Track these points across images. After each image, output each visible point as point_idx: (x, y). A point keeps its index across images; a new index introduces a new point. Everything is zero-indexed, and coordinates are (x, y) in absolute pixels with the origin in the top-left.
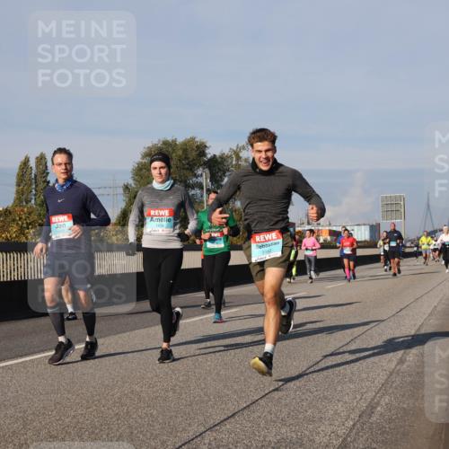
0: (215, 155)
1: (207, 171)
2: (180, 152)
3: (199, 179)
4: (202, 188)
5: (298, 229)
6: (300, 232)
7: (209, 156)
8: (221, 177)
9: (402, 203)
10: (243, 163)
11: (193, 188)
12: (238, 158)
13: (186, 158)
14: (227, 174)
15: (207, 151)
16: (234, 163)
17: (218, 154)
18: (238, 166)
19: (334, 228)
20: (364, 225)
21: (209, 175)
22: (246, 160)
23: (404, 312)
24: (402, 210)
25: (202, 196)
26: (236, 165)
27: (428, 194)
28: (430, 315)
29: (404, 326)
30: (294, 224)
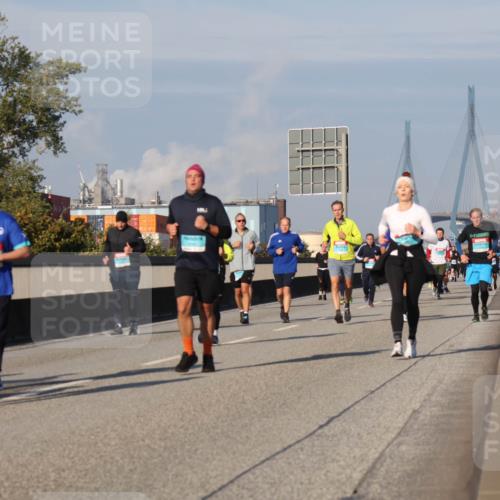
5: (75, 214)
6: (80, 220)
9: (342, 150)
20: (247, 203)
23: (336, 426)
24: (343, 169)
27: (408, 124)
28: (403, 431)
29: (333, 460)
30: (67, 200)
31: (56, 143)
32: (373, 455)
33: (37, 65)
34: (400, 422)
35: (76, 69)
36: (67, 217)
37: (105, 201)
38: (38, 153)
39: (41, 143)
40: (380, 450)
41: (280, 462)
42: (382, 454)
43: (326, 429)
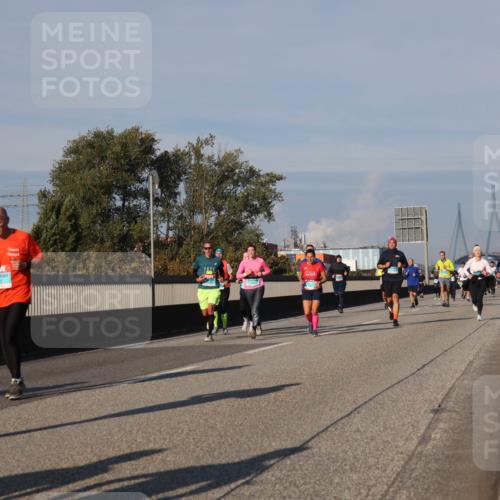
0: (166, 152)
1: (155, 173)
2: (118, 148)
3: (144, 185)
4: (149, 198)
5: (281, 253)
6: (283, 257)
7: (158, 153)
8: (174, 182)
9: (424, 218)
10: (205, 163)
11: (135, 197)
12: (199, 156)
13: (126, 156)
14: (184, 177)
15: (155, 147)
16: (193, 162)
17: (171, 150)
18: (198, 167)
19: (331, 253)
20: (373, 247)
21: (157, 179)
22: (210, 159)
23: (427, 369)
24: (424, 228)
25: (148, 208)
26: (195, 165)
27: (459, 205)
28: (464, 373)
29: (427, 389)
30: (276, 247)
31: (270, 216)
32: (449, 386)
33: (259, 176)
34: (463, 368)
35: (280, 178)
36: (276, 255)
37: (296, 246)
38: (260, 222)
39: (261, 216)
40: (452, 382)
41: (396, 389)
42: (454, 385)
43: (421, 371)
